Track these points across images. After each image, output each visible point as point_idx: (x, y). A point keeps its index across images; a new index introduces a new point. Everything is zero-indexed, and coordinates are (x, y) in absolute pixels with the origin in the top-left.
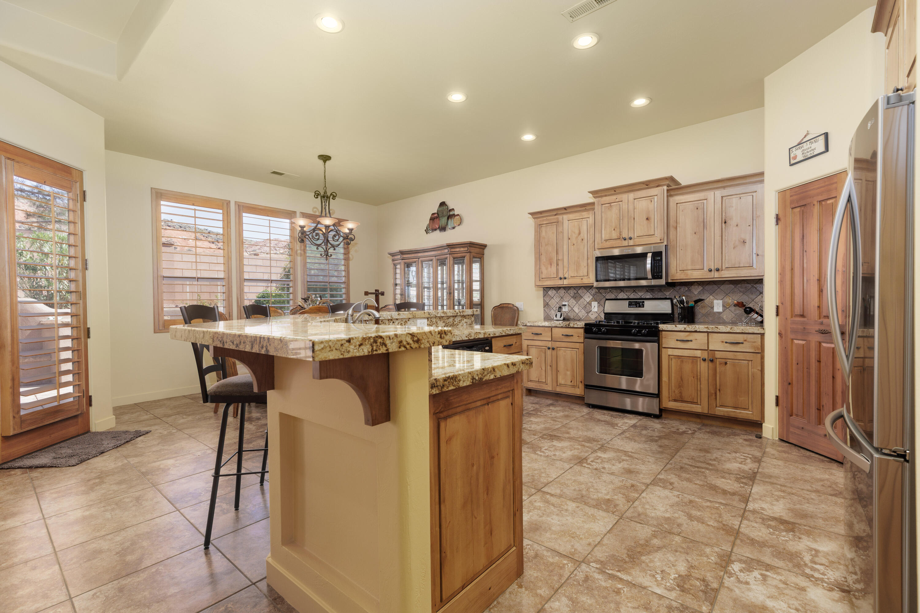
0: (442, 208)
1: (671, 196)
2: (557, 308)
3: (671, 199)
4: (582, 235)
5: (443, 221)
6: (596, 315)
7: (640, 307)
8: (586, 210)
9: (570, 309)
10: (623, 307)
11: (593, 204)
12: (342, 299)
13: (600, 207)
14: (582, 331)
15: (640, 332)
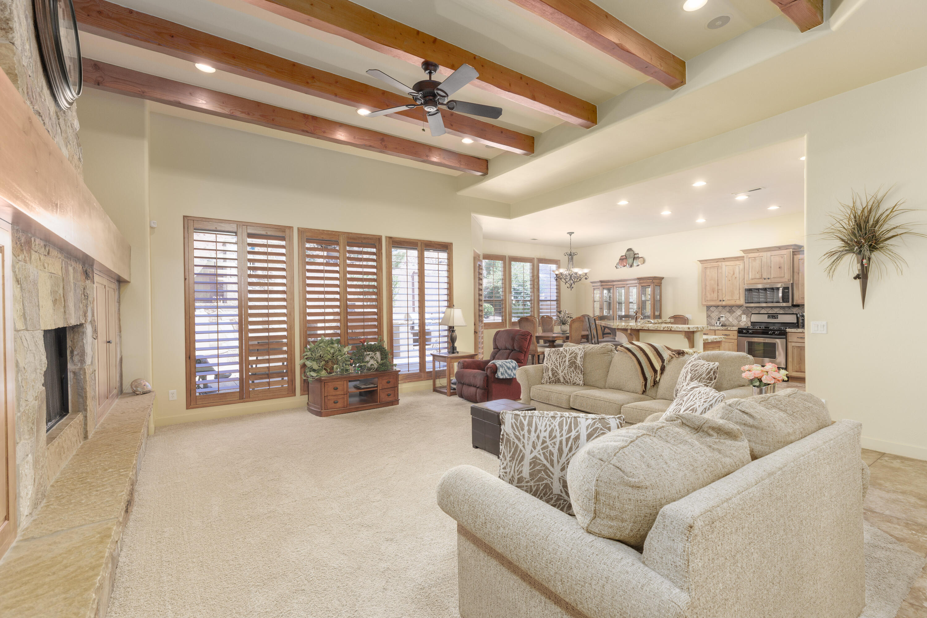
0: (629, 252)
1: (795, 255)
2: (717, 319)
3: (795, 257)
4: (735, 275)
5: (630, 261)
6: (745, 323)
7: (775, 318)
8: (738, 260)
9: (726, 319)
10: (764, 319)
11: (743, 257)
13: (748, 259)
14: (736, 332)
15: (774, 333)
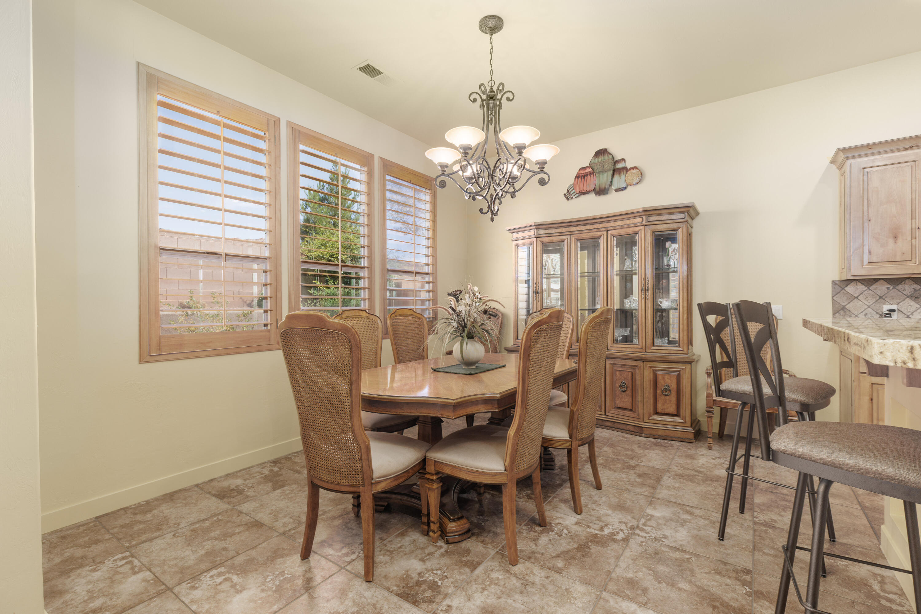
0: (600, 158)
5: (604, 179)
12: (424, 307)
